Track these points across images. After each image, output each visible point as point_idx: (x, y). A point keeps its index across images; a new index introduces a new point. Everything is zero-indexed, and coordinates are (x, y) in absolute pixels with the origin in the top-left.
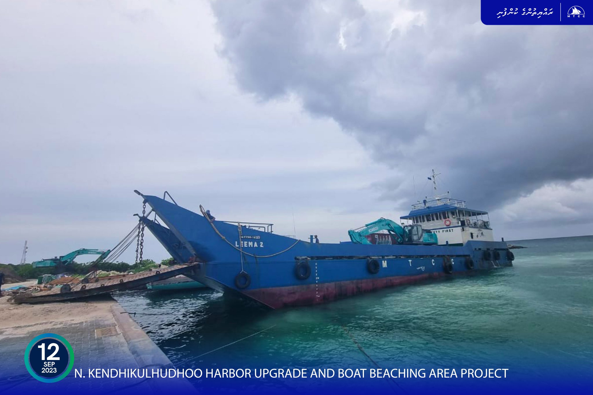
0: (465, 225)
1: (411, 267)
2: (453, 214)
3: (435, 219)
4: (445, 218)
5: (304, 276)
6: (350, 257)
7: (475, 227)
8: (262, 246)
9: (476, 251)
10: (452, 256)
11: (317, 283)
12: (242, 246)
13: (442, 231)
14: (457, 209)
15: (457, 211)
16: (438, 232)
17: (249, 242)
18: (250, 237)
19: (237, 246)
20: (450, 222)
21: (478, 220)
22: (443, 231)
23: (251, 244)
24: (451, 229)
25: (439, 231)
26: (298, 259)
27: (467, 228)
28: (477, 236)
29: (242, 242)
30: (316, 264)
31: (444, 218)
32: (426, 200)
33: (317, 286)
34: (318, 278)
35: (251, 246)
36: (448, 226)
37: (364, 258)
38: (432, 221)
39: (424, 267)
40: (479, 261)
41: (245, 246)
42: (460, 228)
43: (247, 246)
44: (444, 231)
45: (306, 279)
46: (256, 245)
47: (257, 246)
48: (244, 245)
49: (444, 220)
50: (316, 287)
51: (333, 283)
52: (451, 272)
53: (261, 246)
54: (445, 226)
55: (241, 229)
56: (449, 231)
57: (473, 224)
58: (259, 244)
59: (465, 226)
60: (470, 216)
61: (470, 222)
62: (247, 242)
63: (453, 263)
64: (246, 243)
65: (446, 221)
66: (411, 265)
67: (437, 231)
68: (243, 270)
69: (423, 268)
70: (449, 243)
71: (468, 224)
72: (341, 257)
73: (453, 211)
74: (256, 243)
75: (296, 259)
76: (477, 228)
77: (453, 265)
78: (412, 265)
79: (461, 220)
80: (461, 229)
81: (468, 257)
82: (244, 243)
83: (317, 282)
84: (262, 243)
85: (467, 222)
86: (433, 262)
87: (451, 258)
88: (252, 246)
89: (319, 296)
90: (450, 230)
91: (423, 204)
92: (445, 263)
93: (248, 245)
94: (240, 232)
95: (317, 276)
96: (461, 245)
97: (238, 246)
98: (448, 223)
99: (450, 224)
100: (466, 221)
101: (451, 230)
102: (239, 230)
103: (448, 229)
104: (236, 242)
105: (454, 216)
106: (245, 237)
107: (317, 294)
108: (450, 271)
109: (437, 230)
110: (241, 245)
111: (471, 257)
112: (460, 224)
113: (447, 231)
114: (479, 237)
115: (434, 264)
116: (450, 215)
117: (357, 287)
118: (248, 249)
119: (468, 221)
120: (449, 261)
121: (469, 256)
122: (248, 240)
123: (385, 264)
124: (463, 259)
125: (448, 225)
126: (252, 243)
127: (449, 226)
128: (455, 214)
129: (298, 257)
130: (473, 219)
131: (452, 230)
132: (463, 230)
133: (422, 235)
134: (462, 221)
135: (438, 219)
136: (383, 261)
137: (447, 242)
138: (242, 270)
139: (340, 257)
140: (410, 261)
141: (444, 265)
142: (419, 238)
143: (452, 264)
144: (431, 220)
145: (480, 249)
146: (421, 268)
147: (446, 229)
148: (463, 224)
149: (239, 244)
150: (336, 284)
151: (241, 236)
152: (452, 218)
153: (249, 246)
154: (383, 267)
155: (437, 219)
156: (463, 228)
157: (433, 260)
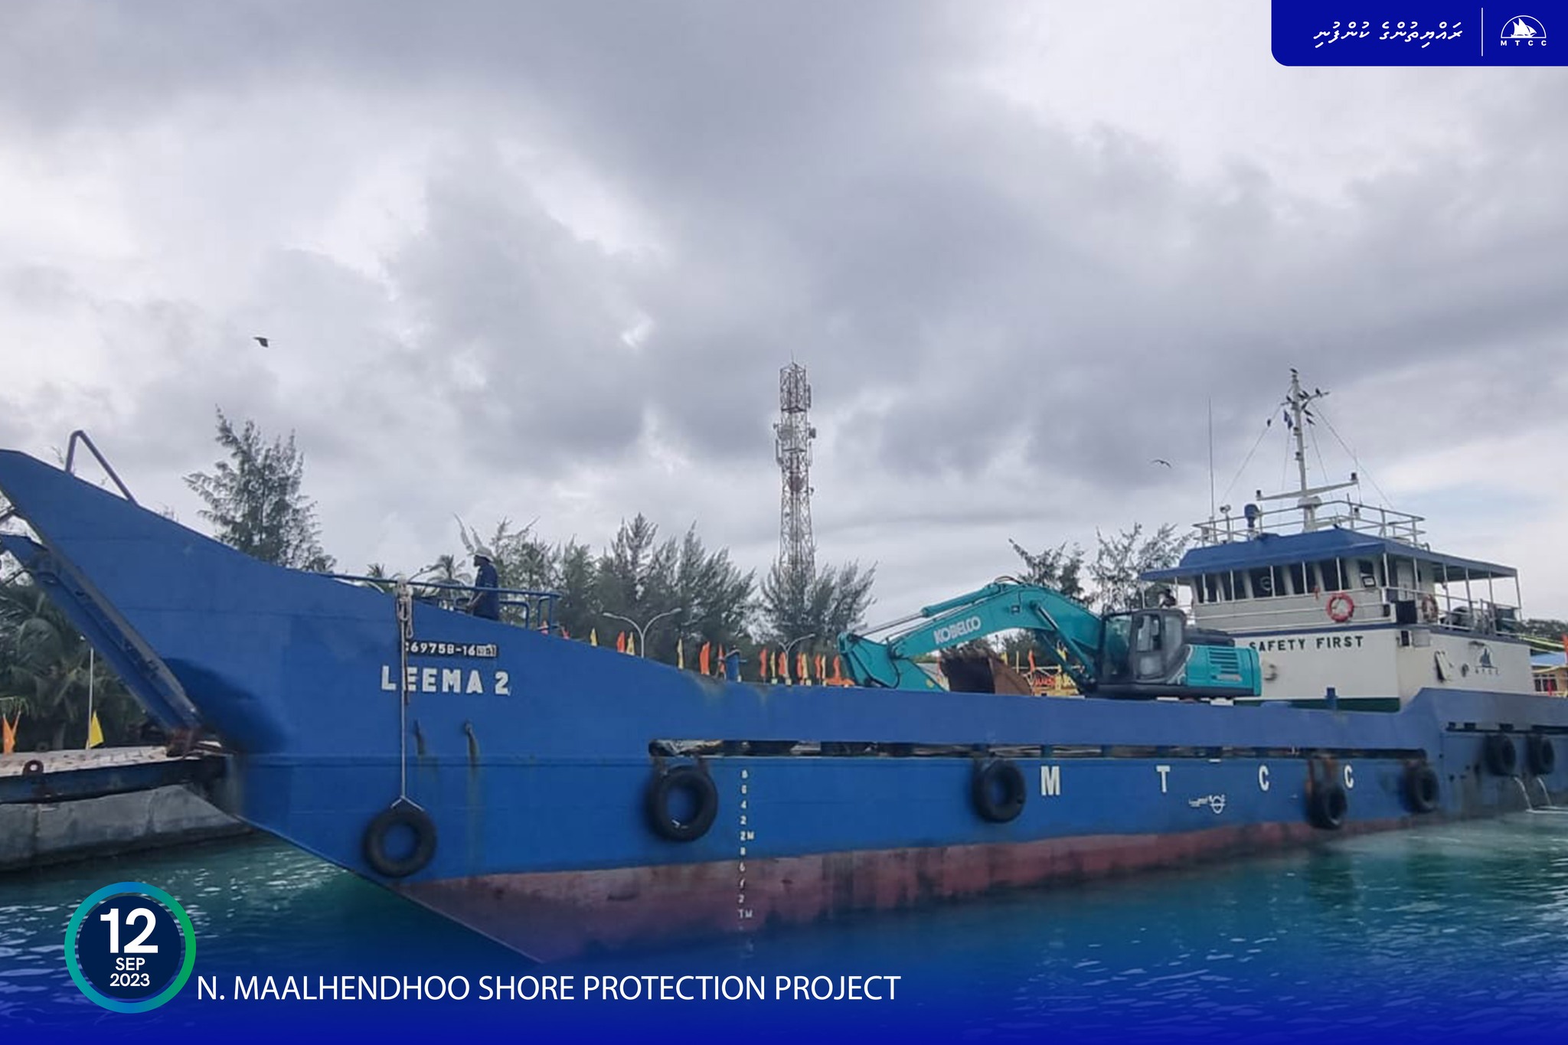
0: (1414, 620)
1: (1164, 794)
2: (1366, 568)
3: (1289, 586)
4: (1331, 585)
5: (684, 827)
6: (900, 749)
7: (1455, 629)
8: (505, 691)
9: (1451, 734)
10: (1345, 754)
11: (742, 858)
12: (412, 688)
13: (1315, 642)
14: (1384, 551)
15: (1385, 556)
16: (1296, 644)
17: (446, 672)
18: (451, 650)
19: (388, 686)
20: (1350, 602)
21: (1471, 603)
22: (1319, 641)
23: (451, 678)
24: (1352, 634)
25: (1302, 642)
26: (665, 752)
27: (1420, 634)
28: (1464, 670)
29: (413, 670)
30: (745, 774)
31: (1327, 589)
32: (1259, 504)
33: (742, 868)
34: (751, 836)
35: (451, 688)
36: (1343, 622)
37: (962, 754)
38: (1274, 597)
39: (1222, 800)
40: (1463, 777)
41: (426, 688)
42: (1393, 633)
43: (433, 689)
44: (1325, 642)
45: (693, 838)
46: (475, 684)
47: (480, 691)
48: (419, 683)
49: (1325, 596)
50: (740, 872)
51: (817, 860)
52: (1336, 822)
53: (500, 689)
54: (1332, 624)
55: (410, 609)
56: (1342, 642)
57: (1450, 619)
58: (489, 682)
59: (1413, 625)
60: (1439, 579)
61: (1436, 609)
62: (434, 672)
63: (1350, 785)
64: (431, 676)
65: (1334, 599)
66: (1164, 790)
67: (1291, 641)
68: (403, 797)
69: (1217, 803)
70: (1340, 694)
71: (1426, 617)
72: (858, 748)
73: (1369, 558)
74: (475, 675)
75: (655, 749)
76: (1465, 633)
77: (1350, 789)
78: (1168, 789)
79: (1401, 598)
80: (1398, 639)
81: (1413, 762)
82: (420, 674)
83: (743, 851)
84: (503, 676)
85: (1424, 609)
86: (1265, 778)
87: (1340, 761)
88: (457, 689)
89: (749, 915)
90: (1347, 638)
91: (1246, 521)
92: (1316, 785)
93: (439, 683)
94: (406, 623)
95: (747, 828)
96: (1388, 705)
97: (393, 687)
98: (1342, 608)
99: (1351, 614)
100: (1419, 603)
101: (1354, 641)
102: (401, 615)
103: (1342, 635)
104: (386, 669)
105: (1370, 582)
106: (429, 648)
107: (742, 906)
108: (1335, 817)
109: (1292, 637)
110: (407, 683)
111: (1431, 758)
112: (1393, 618)
113: (1337, 641)
114: (1471, 672)
115: (1265, 787)
116: (1354, 577)
117: (922, 878)
118: (442, 698)
119: (1429, 604)
120: (1331, 771)
121: (1420, 753)
122: (441, 662)
123: (1050, 780)
124: (1393, 768)
125: (1342, 615)
126: (457, 672)
127: (1343, 620)
128: (1377, 576)
129: (664, 743)
130: (1451, 596)
131: (1359, 638)
132: (1405, 641)
133: (1181, 656)
134: (1402, 603)
135: (1303, 592)
136: (1045, 769)
137: (1331, 691)
138: (401, 793)
139: (851, 744)
140: (1164, 769)
141: (1309, 787)
142: (1164, 668)
143: (1346, 786)
144: (1270, 594)
145: (1469, 727)
146: (1209, 802)
147: (1332, 635)
148: (1407, 614)
149: (395, 677)
150: (825, 865)
151: (411, 642)
152: (1364, 589)
153: (445, 689)
154: (1044, 793)
155: (1298, 590)
156: (1405, 635)
157: (1263, 769)
